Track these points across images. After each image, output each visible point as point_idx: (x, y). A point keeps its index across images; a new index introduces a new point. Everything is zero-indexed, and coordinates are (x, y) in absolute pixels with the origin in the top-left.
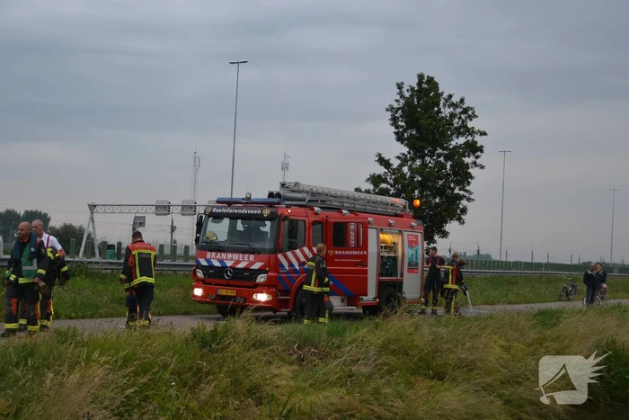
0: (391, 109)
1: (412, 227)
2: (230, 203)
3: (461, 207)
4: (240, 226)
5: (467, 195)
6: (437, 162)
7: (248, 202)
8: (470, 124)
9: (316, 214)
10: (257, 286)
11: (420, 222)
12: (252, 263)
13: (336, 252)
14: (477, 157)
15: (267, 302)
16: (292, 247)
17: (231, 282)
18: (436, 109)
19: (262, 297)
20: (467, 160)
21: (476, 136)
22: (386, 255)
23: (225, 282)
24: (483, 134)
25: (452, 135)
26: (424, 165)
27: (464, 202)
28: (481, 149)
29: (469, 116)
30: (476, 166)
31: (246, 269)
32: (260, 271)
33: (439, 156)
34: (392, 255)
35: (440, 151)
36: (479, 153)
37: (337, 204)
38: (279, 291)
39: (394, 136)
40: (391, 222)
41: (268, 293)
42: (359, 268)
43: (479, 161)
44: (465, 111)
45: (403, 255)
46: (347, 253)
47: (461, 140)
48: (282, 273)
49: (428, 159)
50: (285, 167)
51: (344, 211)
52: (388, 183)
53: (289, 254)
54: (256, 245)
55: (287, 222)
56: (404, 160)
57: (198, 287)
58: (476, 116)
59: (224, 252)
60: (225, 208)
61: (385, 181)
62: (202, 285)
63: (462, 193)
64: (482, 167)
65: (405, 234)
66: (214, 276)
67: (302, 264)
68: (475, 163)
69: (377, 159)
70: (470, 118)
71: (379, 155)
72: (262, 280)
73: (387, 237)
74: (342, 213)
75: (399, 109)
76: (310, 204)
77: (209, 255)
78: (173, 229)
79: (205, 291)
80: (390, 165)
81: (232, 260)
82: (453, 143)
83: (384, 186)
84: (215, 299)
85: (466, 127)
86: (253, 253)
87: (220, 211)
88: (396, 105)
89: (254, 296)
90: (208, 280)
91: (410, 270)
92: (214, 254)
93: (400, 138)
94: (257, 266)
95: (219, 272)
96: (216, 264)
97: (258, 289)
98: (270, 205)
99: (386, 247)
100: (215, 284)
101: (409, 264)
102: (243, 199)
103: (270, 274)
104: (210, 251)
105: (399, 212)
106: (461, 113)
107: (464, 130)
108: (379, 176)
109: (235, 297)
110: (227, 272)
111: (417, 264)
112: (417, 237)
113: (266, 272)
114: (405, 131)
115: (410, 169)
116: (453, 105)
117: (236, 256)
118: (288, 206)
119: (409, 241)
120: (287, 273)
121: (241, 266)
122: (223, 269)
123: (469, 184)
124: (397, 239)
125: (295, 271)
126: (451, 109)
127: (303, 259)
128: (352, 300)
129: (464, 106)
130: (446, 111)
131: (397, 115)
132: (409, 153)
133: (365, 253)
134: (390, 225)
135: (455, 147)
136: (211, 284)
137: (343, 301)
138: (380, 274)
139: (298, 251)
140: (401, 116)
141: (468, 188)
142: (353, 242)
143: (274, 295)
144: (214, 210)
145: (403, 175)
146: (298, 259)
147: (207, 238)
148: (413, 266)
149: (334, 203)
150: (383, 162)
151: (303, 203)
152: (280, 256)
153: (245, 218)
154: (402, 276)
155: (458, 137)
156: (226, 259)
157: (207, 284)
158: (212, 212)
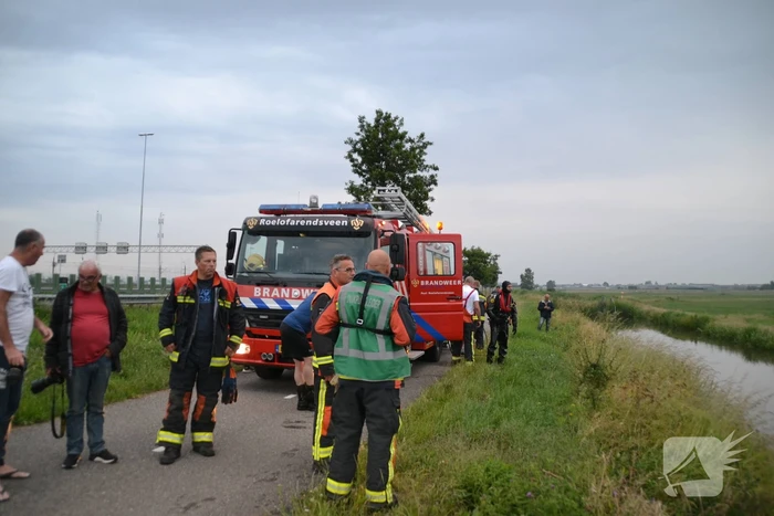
0: (351, 141)
2: (278, 212)
7: (315, 209)
13: (422, 283)
16: (397, 276)
42: (452, 303)
46: (436, 283)
51: (415, 229)
59: (285, 286)
60: (271, 219)
66: (269, 324)
74: (412, 230)
75: (358, 142)
77: (257, 291)
81: (300, 298)
84: (273, 361)
87: (273, 223)
88: (356, 138)
90: (256, 331)
92: (266, 290)
95: (276, 317)
96: (273, 305)
100: (270, 337)
104: (258, 285)
133: (459, 282)
136: (264, 337)
144: (262, 222)
156: (290, 298)
157: (255, 336)
158: (258, 225)
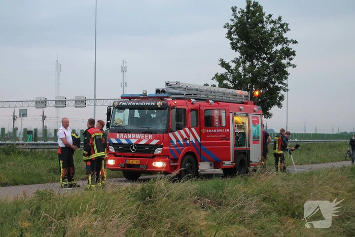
0: (228, 26)
1: (255, 111)
2: (130, 98)
3: (280, 95)
4: (137, 114)
5: (284, 87)
6: (263, 64)
7: (145, 97)
8: (285, 35)
9: (192, 104)
10: (154, 156)
11: (259, 107)
12: (151, 140)
13: (207, 131)
14: (291, 59)
15: (162, 168)
16: (179, 128)
17: (136, 154)
18: (260, 25)
19: (159, 164)
20: (284, 62)
21: (290, 44)
22: (239, 131)
23: (131, 155)
24: (295, 42)
25: (273, 43)
26: (253, 66)
27: (282, 92)
28: (293, 53)
29: (284, 30)
30: (290, 65)
31: (146, 145)
32: (157, 146)
33: (264, 59)
34: (242, 131)
35: (264, 56)
36: (292, 56)
37: (204, 96)
38: (171, 159)
39: (230, 46)
40: (241, 107)
41: (163, 161)
42: (224, 141)
43: (292, 62)
44: (282, 26)
45: (249, 131)
46: (215, 131)
47: (279, 47)
48: (172, 147)
49: (255, 62)
50: (124, 70)
51: (211, 101)
52: (228, 80)
53: (176, 133)
54: (153, 128)
55: (174, 110)
56: (237, 62)
57: (111, 159)
58: (289, 30)
59: (129, 133)
60: (126, 102)
61: (226, 78)
62: (113, 157)
63: (280, 85)
64: (294, 66)
65: (250, 116)
66: (123, 150)
67: (185, 140)
68: (289, 63)
69: (220, 63)
70: (285, 31)
71: (222, 60)
72: (159, 152)
73: (238, 119)
74: (209, 102)
75: (234, 26)
76: (187, 97)
77: (118, 135)
78: (44, 118)
79: (117, 162)
80: (230, 67)
81: (136, 138)
82: (274, 50)
83: (225, 82)
84: (124, 167)
85: (282, 37)
86: (151, 133)
87: (125, 104)
88: (231, 23)
89: (153, 164)
90: (118, 154)
91: (254, 142)
92: (122, 135)
93: (234, 47)
94: (154, 142)
95: (127, 147)
96: (124, 142)
97: (156, 158)
98: (162, 99)
99: (238, 126)
100: (124, 157)
101: (254, 137)
102: (141, 95)
103: (164, 148)
104: (119, 133)
105: (244, 101)
106: (279, 27)
107: (281, 40)
108: (222, 75)
109: (139, 165)
110: (132, 147)
111: (258, 138)
112: (257, 118)
113: (161, 146)
114: (238, 42)
115: (244, 69)
116: (273, 22)
117: (138, 136)
118: (173, 99)
119: (253, 121)
120: (176, 146)
121: (143, 142)
122: (129, 145)
123: (286, 78)
124: (245, 120)
125: (180, 145)
126: (272, 25)
127: (185, 136)
128: (216, 165)
129: (281, 23)
130: (268, 27)
131: (232, 30)
132: (241, 58)
133: (228, 130)
134: (240, 110)
135: (276, 52)
136: (121, 156)
137: (211, 165)
138: (235, 145)
139: (182, 131)
140: (235, 31)
141: (284, 82)
142: (217, 123)
143: (168, 163)
144: (120, 103)
145: (239, 74)
146: (182, 136)
147: (116, 124)
148: (256, 139)
149: (202, 96)
150: (224, 64)
151: (182, 96)
152: (171, 135)
153: (140, 108)
154: (249, 146)
155: (277, 45)
156: (131, 138)
157: (118, 156)
158: (118, 105)
